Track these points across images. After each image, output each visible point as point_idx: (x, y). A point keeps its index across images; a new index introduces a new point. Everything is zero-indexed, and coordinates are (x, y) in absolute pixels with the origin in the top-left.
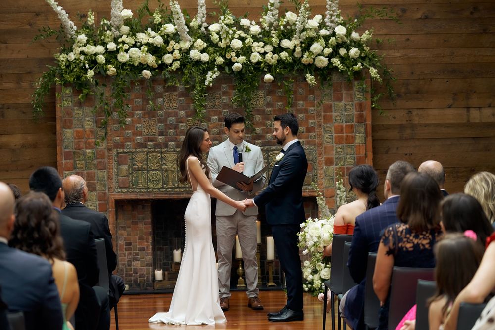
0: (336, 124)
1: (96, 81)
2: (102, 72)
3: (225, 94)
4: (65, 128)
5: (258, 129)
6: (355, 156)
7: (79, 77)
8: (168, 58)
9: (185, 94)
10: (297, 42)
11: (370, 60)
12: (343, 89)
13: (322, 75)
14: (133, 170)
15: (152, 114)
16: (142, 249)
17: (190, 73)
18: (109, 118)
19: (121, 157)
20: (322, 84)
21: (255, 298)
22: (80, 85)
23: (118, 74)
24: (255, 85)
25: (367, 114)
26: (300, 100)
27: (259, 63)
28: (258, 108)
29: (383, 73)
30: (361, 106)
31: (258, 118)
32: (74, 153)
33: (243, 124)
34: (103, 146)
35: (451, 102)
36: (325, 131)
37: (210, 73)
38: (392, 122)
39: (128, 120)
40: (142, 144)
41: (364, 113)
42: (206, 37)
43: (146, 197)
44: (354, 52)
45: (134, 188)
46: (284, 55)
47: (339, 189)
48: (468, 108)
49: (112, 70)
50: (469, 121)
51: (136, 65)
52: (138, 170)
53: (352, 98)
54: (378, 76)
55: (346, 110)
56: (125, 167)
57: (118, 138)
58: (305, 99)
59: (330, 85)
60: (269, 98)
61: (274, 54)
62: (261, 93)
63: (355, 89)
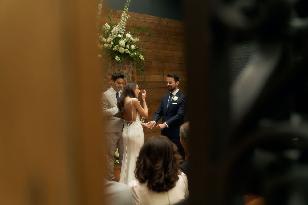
10: (111, 39)
12: (126, 64)
30: (133, 73)
33: (123, 79)
35: (158, 72)
41: (134, 76)
46: (106, 45)
48: (163, 75)
50: (163, 81)
53: (129, 69)
54: (143, 59)
55: (127, 74)
58: (111, 68)
61: (101, 44)
63: (130, 65)
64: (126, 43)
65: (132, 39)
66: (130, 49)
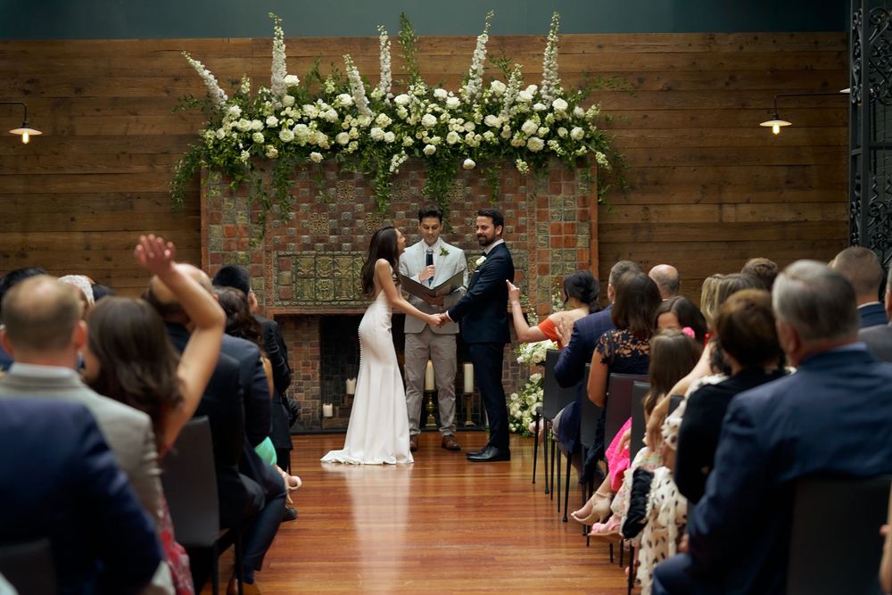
0: (553, 222)
1: (252, 165)
2: (260, 153)
3: (414, 183)
4: (213, 224)
5: (455, 228)
6: (576, 262)
7: (230, 160)
8: (344, 137)
9: (364, 183)
10: (506, 119)
11: (597, 142)
12: (562, 179)
13: (535, 161)
14: (297, 277)
15: (322, 207)
16: (307, 378)
17: (371, 156)
18: (268, 212)
19: (282, 261)
20: (536, 172)
21: (451, 436)
22: (231, 170)
23: (280, 157)
24: (452, 173)
25: (593, 211)
26: (507, 193)
27: (457, 145)
28: (456, 201)
29: (613, 159)
30: (584, 201)
31: (455, 213)
32: (223, 255)
34: (260, 247)
35: (699, 196)
36: (540, 231)
37: (396, 157)
38: (624, 221)
39: (292, 214)
40: (309, 245)
41: (588, 209)
42: (392, 111)
43: (314, 312)
44: (577, 132)
45: (298, 301)
46: (489, 135)
47: (556, 304)
48: (721, 205)
49: (272, 151)
50: (721, 220)
51: (303, 145)
52: (304, 277)
53: (573, 190)
54: (606, 163)
55: (565, 205)
56: (287, 274)
57: (279, 237)
58: (515, 191)
59: (546, 174)
60: (469, 189)
61: (476, 134)
62: (459, 182)
63: (577, 179)
65: (577, 111)
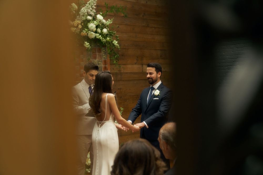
10: (79, 22)
12: (97, 52)
30: (105, 62)
35: (136, 61)
41: (107, 66)
44: (105, 31)
48: (142, 65)
50: (143, 71)
53: (101, 57)
54: (118, 45)
55: (98, 64)
63: (102, 52)
64: (97, 27)
65: (104, 21)
66: (101, 34)
